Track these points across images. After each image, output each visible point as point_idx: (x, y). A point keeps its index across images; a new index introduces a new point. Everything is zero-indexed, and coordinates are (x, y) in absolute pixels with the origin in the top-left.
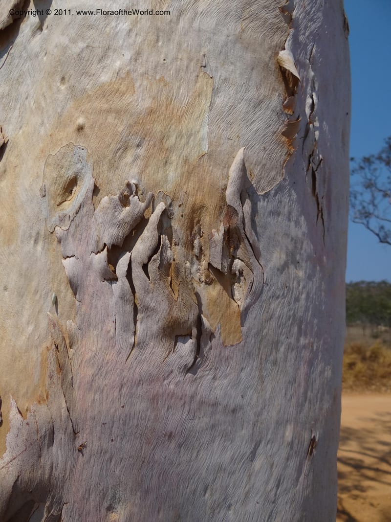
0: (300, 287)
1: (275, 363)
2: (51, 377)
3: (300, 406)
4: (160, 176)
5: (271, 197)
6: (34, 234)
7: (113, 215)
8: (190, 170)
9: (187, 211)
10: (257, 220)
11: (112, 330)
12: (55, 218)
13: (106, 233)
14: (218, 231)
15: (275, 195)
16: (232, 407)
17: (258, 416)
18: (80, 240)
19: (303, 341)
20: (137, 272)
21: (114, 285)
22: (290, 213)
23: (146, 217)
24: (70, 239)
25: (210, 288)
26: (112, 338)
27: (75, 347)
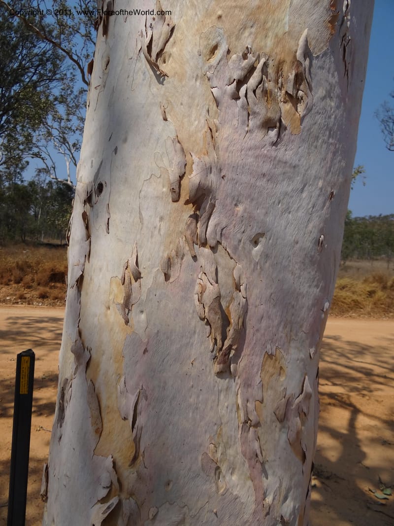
0: (332, 111)
1: (316, 147)
2: (209, 144)
3: (327, 173)
4: (263, 44)
5: (320, 58)
6: (195, 76)
7: (239, 64)
8: (279, 41)
9: (276, 63)
10: (312, 70)
11: (237, 124)
12: (206, 67)
13: (235, 74)
14: (291, 74)
15: (322, 58)
16: (294, 165)
17: (306, 171)
18: (220, 79)
19: (331, 141)
20: (250, 94)
21: (238, 101)
22: (329, 69)
23: (255, 66)
24: (215, 78)
25: (286, 105)
26: (237, 128)
27: (218, 132)
